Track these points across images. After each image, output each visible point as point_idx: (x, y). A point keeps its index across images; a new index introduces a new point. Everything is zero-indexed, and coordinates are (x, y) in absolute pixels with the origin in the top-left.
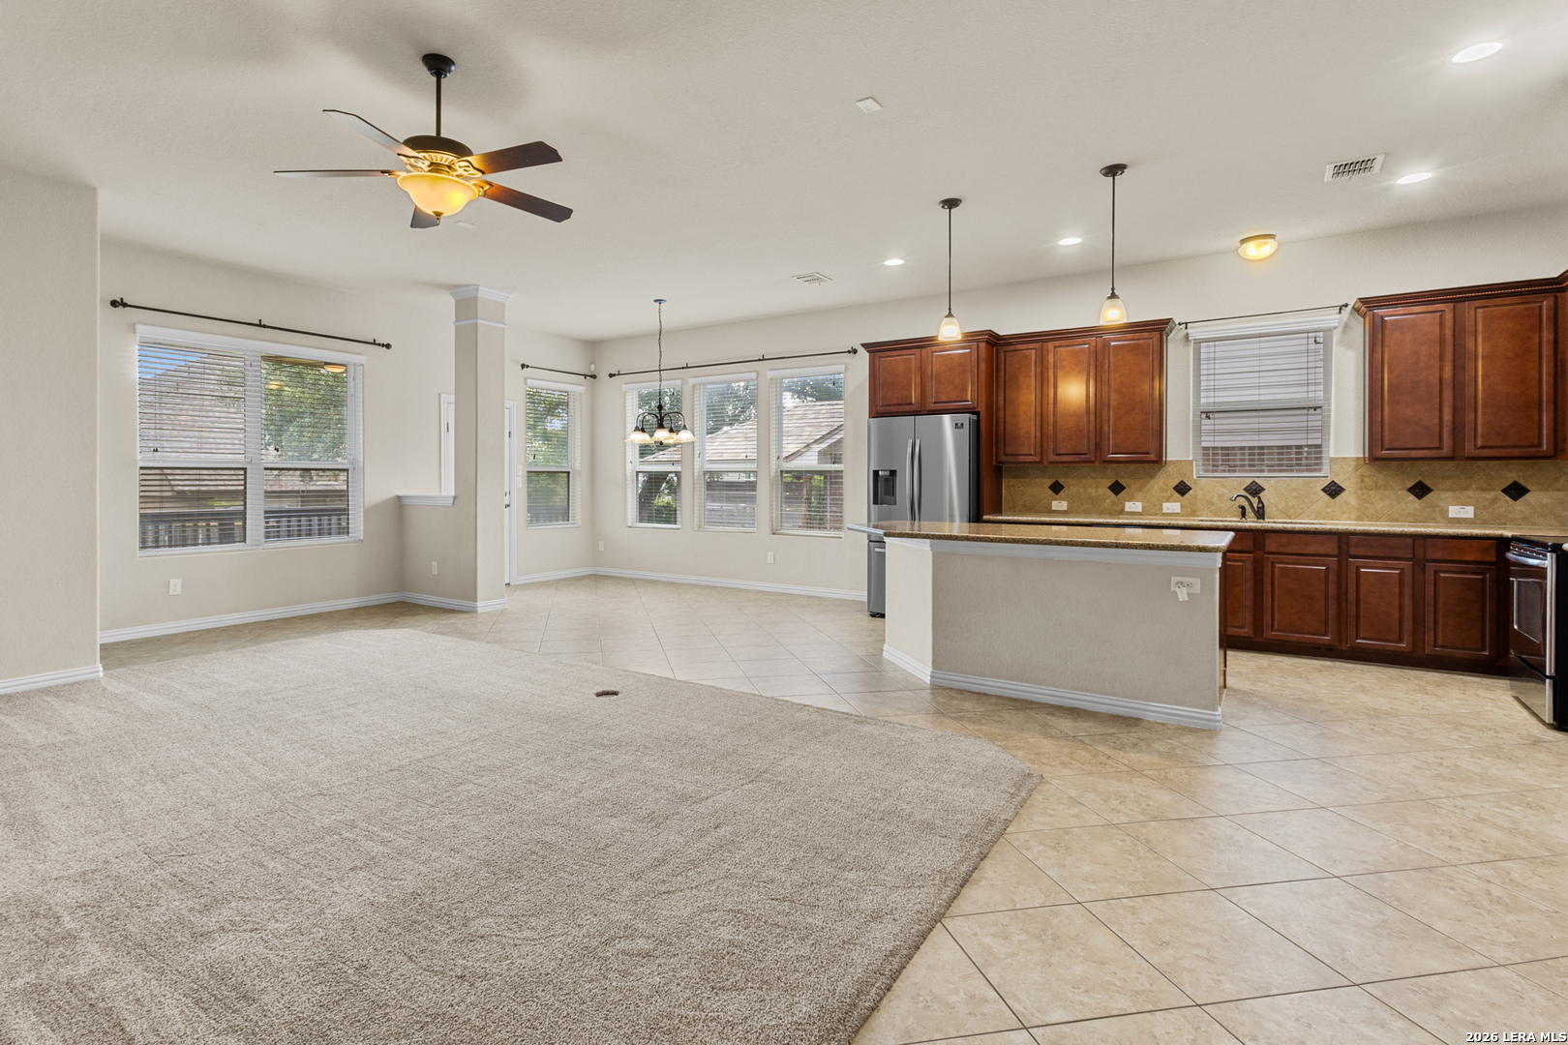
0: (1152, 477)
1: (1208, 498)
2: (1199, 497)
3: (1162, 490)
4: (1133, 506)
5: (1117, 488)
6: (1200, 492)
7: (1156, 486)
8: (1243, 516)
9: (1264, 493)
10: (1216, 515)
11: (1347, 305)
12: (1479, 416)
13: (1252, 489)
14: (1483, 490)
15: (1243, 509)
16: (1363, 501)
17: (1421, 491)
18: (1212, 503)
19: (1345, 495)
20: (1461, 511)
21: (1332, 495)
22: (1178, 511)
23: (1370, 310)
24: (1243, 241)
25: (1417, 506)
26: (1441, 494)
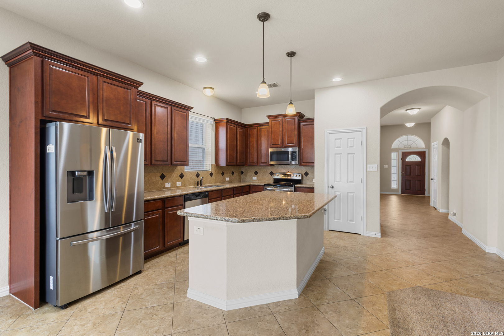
0: (173, 171)
1: (188, 179)
2: (186, 179)
3: (176, 177)
4: (168, 185)
5: (163, 177)
6: (186, 177)
7: (175, 175)
8: (198, 185)
9: (200, 176)
10: (190, 186)
11: (214, 118)
12: (238, 155)
13: (198, 175)
14: (230, 173)
15: (198, 182)
16: (216, 177)
17: (223, 174)
18: (189, 181)
19: (213, 176)
20: (227, 179)
21: (211, 176)
22: (181, 185)
23: (227, 122)
24: (205, 88)
25: (222, 178)
26: (225, 175)
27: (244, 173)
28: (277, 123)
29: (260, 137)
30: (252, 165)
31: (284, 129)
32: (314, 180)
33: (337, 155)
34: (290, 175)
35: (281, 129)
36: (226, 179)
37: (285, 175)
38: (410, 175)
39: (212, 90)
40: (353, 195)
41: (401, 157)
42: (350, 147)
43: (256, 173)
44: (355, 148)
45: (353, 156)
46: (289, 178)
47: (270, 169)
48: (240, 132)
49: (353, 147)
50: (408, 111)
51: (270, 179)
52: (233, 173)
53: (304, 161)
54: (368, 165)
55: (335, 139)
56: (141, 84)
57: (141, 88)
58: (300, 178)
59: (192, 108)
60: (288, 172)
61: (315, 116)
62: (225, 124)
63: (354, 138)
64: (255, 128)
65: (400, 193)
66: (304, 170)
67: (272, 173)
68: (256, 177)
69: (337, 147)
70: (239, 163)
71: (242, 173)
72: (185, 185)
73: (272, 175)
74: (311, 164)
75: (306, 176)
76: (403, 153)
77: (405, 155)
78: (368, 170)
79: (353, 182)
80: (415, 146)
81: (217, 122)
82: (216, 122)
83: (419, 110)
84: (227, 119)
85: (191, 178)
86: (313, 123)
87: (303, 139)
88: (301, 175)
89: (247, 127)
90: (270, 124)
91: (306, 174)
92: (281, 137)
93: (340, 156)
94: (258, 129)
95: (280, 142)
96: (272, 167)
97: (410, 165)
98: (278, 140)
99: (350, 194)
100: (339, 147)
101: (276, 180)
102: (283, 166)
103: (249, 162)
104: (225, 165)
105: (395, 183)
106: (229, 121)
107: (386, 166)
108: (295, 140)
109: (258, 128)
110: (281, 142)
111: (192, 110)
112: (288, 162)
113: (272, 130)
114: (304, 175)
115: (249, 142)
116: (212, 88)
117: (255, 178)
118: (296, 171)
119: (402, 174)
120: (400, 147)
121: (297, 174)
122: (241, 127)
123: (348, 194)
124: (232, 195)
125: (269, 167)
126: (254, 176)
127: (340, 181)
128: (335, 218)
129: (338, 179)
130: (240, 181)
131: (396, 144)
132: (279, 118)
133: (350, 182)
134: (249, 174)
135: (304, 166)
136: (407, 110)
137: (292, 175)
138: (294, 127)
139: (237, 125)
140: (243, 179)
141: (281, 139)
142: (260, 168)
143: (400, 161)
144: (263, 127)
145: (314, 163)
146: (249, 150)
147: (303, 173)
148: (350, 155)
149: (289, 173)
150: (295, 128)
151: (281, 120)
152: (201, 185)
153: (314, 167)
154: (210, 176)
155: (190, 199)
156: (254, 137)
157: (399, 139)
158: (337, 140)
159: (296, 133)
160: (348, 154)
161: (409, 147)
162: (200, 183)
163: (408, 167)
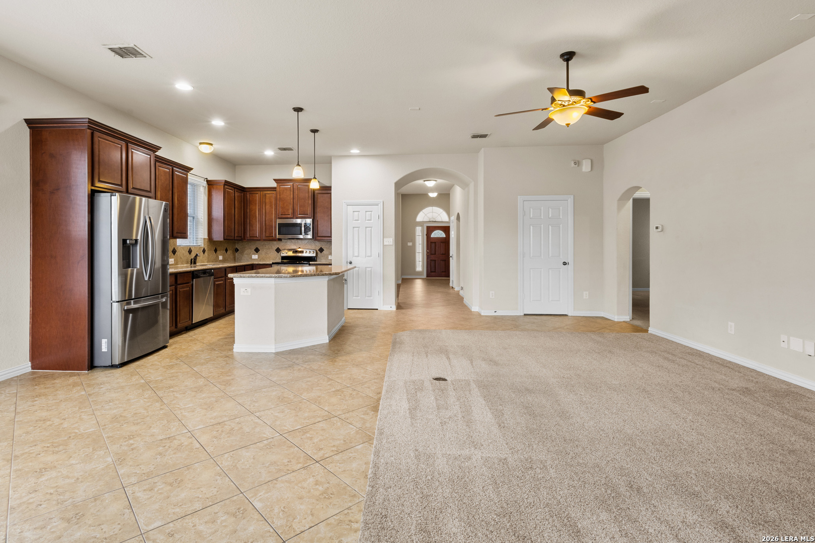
1: (181, 256)
2: (178, 255)
6: (178, 253)
8: (191, 263)
9: (192, 253)
10: (182, 264)
11: (206, 179)
12: (236, 226)
13: (190, 251)
14: (223, 250)
15: (191, 260)
16: (208, 255)
17: (216, 251)
18: (181, 258)
19: (206, 253)
20: (221, 258)
21: (204, 253)
22: (173, 263)
23: (225, 185)
24: (201, 143)
25: (215, 256)
26: (218, 252)
27: (240, 250)
28: (286, 189)
29: (264, 205)
30: (253, 239)
31: (296, 196)
32: (330, 257)
33: (355, 229)
34: (302, 252)
35: (292, 196)
36: (219, 258)
37: (296, 252)
38: (435, 254)
39: (211, 146)
40: (371, 270)
41: (425, 233)
42: (368, 220)
43: (257, 250)
44: (372, 221)
45: (371, 230)
46: (300, 255)
47: (276, 245)
48: (238, 196)
49: (370, 220)
50: (426, 182)
51: (276, 258)
52: (226, 250)
53: (319, 235)
54: (384, 239)
55: (354, 212)
56: (158, 148)
57: (159, 153)
58: (314, 255)
59: (191, 169)
60: (299, 248)
61: (332, 183)
62: (222, 186)
63: (372, 211)
64: (257, 192)
65: (425, 276)
66: (318, 245)
67: (278, 250)
68: (257, 256)
69: (356, 220)
70: (237, 237)
71: (237, 250)
72: (177, 263)
73: (278, 253)
74: (328, 239)
75: (321, 253)
76: (428, 228)
77: (430, 230)
78: (385, 243)
79: (371, 256)
80: (440, 220)
81: (211, 184)
82: (208, 184)
83: (435, 182)
84: (226, 181)
85: (183, 254)
86: (329, 192)
87: (318, 210)
88: (315, 251)
89: (246, 191)
90: (278, 189)
91: (321, 250)
92: (292, 206)
93: (358, 230)
94: (262, 194)
95: (290, 211)
96: (279, 242)
97: (435, 243)
98: (288, 210)
99: (368, 269)
100: (358, 220)
101: (283, 258)
102: (293, 240)
103: (248, 235)
104: (222, 239)
105: (420, 263)
106: (227, 183)
107: (410, 244)
108: (309, 210)
109: (262, 192)
110: (292, 212)
111: (191, 171)
112: (301, 237)
113: (281, 196)
114: (318, 252)
115: (248, 211)
116: (211, 144)
117: (255, 257)
118: (310, 247)
119: (427, 253)
120: (425, 220)
121: (311, 251)
122: (240, 191)
123: (366, 269)
124: (223, 277)
125: (275, 243)
126: (254, 254)
127: (358, 256)
128: (353, 295)
129: (356, 254)
130: (235, 260)
131: (420, 217)
132: (289, 182)
133: (368, 256)
134: (246, 251)
135: (319, 240)
136: (424, 181)
137: (305, 252)
138: (307, 195)
139: (235, 188)
140: (237, 258)
141: (292, 208)
142: (263, 243)
143: (425, 237)
144: (269, 192)
145: (331, 237)
146: (248, 221)
147: (318, 249)
148: (367, 229)
149: (300, 250)
150: (309, 197)
151: (292, 186)
152: (195, 263)
153: (331, 241)
154: (202, 253)
155: (198, 277)
156: (256, 204)
157: (423, 211)
158: (355, 213)
159: (310, 202)
160: (366, 227)
161: (434, 220)
162: (194, 261)
163: (433, 245)
